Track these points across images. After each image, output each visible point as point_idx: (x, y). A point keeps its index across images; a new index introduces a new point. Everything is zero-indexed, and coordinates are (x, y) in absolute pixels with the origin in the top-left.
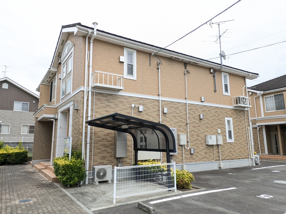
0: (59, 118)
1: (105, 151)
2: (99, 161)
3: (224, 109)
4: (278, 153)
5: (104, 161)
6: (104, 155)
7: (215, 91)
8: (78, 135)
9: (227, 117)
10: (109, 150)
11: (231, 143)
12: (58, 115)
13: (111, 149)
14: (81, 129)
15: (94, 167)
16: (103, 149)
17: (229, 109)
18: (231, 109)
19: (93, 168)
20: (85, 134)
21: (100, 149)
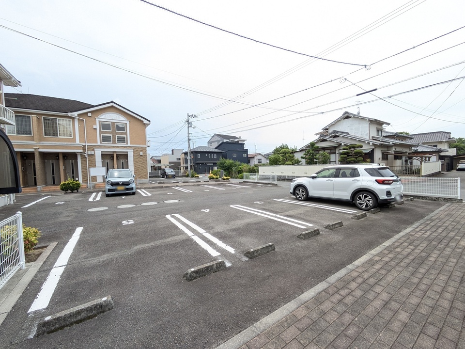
4: (54, 183)
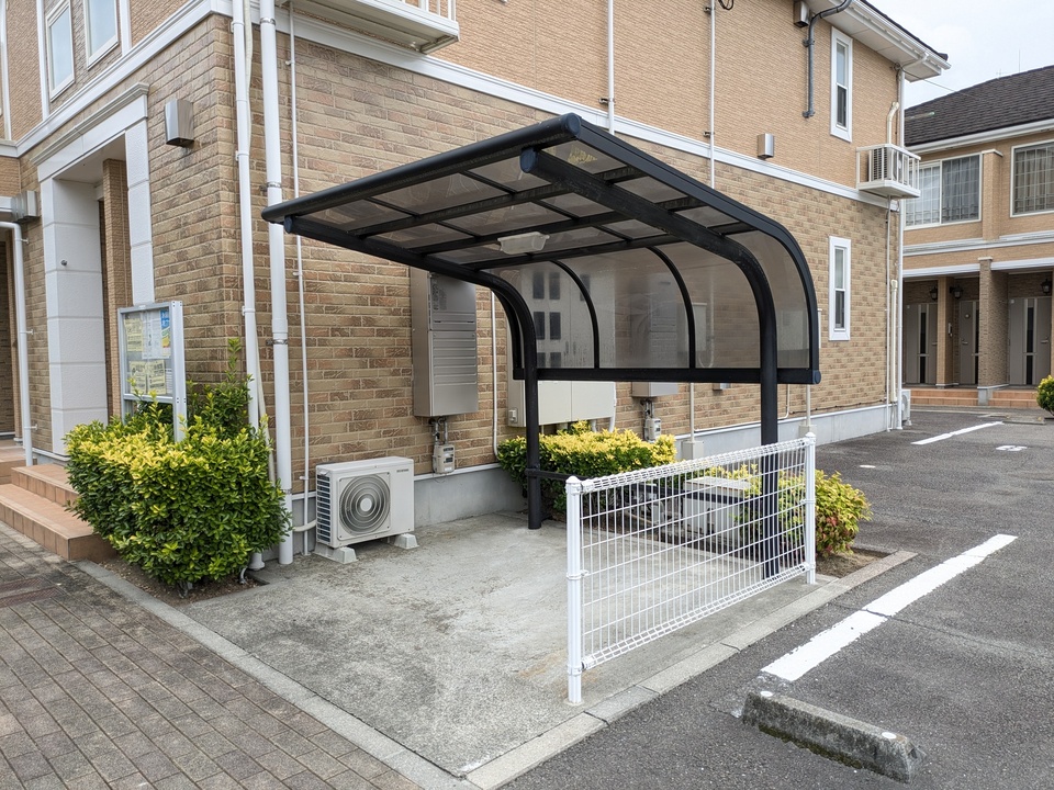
0: (47, 214)
1: (369, 384)
2: (340, 437)
3: (830, 197)
4: (923, 380)
5: (368, 438)
6: (366, 404)
7: (807, 115)
8: (207, 296)
9: (835, 233)
10: (388, 381)
11: (841, 345)
12: (37, 195)
13: (395, 373)
14: (228, 259)
15: (322, 469)
16: (357, 373)
17: (843, 200)
18: (849, 202)
19: (312, 474)
20: (256, 286)
21: (343, 375)
